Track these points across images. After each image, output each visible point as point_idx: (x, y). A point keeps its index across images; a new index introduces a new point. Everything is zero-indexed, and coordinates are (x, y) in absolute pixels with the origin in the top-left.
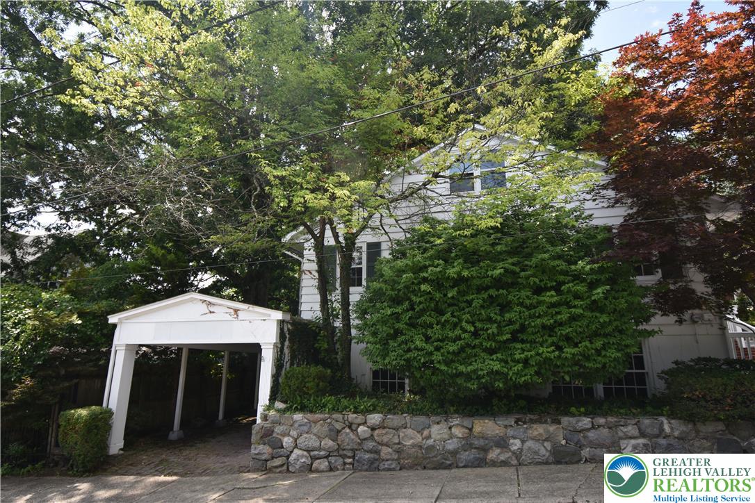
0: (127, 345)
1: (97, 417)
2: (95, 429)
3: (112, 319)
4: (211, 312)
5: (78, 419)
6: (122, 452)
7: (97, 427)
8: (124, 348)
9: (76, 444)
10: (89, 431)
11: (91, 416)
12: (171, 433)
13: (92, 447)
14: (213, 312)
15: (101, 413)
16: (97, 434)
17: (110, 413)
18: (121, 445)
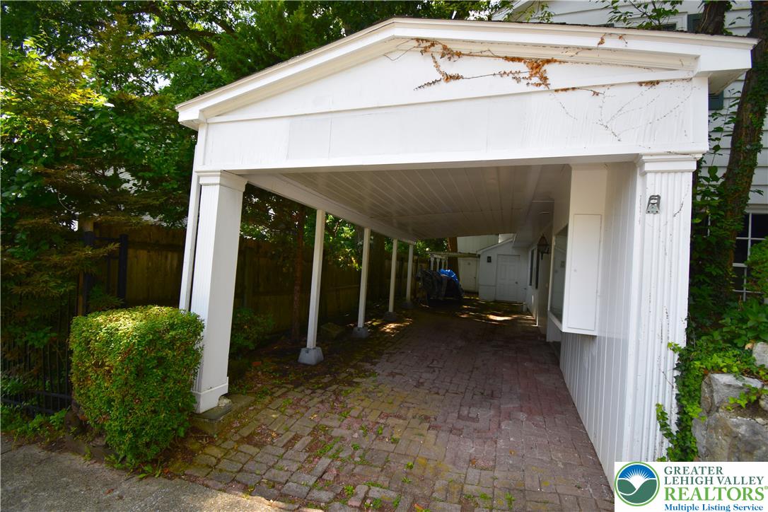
0: (224, 173)
1: (160, 338)
2: (156, 367)
3: (188, 113)
4: (449, 78)
5: (108, 343)
6: (226, 401)
7: (161, 361)
8: (217, 180)
9: (110, 402)
10: (140, 373)
11: (142, 336)
12: (303, 350)
13: (154, 412)
14: (458, 77)
15: (172, 326)
16: (164, 379)
17: (194, 326)
18: (224, 386)
